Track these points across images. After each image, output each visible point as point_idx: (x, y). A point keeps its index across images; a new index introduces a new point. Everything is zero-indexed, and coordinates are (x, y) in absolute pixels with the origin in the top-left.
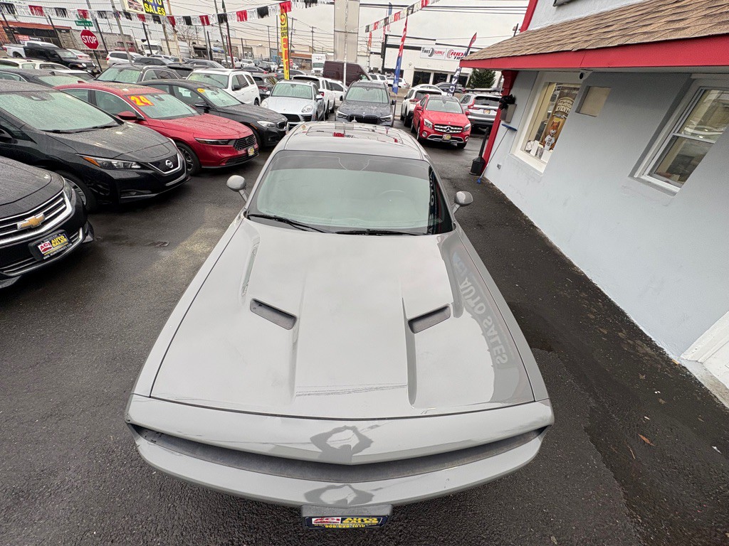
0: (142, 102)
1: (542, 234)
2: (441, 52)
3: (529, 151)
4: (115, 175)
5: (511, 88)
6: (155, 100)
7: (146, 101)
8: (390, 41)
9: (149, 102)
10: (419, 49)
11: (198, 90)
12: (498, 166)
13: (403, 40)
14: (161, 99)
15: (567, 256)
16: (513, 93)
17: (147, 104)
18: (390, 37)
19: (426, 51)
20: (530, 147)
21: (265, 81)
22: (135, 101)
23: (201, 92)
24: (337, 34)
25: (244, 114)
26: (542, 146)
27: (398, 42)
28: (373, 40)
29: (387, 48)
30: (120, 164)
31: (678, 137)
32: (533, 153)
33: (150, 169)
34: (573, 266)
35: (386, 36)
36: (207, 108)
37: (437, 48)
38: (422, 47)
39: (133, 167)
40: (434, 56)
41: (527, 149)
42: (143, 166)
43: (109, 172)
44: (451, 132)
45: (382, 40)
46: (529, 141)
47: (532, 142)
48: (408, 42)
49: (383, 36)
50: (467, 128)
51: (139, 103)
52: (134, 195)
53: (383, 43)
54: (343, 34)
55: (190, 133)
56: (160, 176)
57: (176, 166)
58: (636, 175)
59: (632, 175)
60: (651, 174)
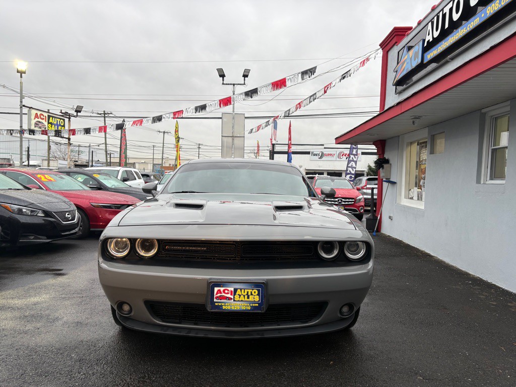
0: (46, 178)
1: (439, 259)
2: (331, 155)
3: (412, 198)
4: (22, 219)
5: (383, 153)
6: (58, 178)
7: (50, 178)
8: (277, 149)
9: (52, 179)
10: (308, 153)
11: (94, 175)
12: (390, 217)
13: (289, 147)
14: (62, 178)
15: (463, 270)
16: (386, 156)
17: (50, 180)
18: (277, 145)
19: (315, 155)
20: (411, 194)
21: (152, 177)
22: (41, 178)
23: (97, 177)
24: (225, 139)
25: (134, 192)
26: (420, 190)
27: (285, 149)
28: (260, 148)
29: (275, 155)
30: (28, 211)
31: (496, 149)
32: (415, 198)
33: (53, 218)
34: (470, 275)
35: (273, 145)
36: (100, 187)
37: (326, 151)
38: (311, 151)
39: (39, 215)
40: (324, 158)
41: (410, 197)
42: (47, 213)
43: (18, 217)
44: (343, 203)
45: (270, 148)
46: (410, 190)
47: (412, 190)
48: (294, 149)
49: (270, 145)
50: (360, 199)
51: (43, 179)
52: (32, 239)
53: (270, 151)
54: (231, 139)
55: (86, 199)
56: (59, 224)
57: (73, 219)
58: (482, 182)
59: (478, 181)
60: (491, 179)
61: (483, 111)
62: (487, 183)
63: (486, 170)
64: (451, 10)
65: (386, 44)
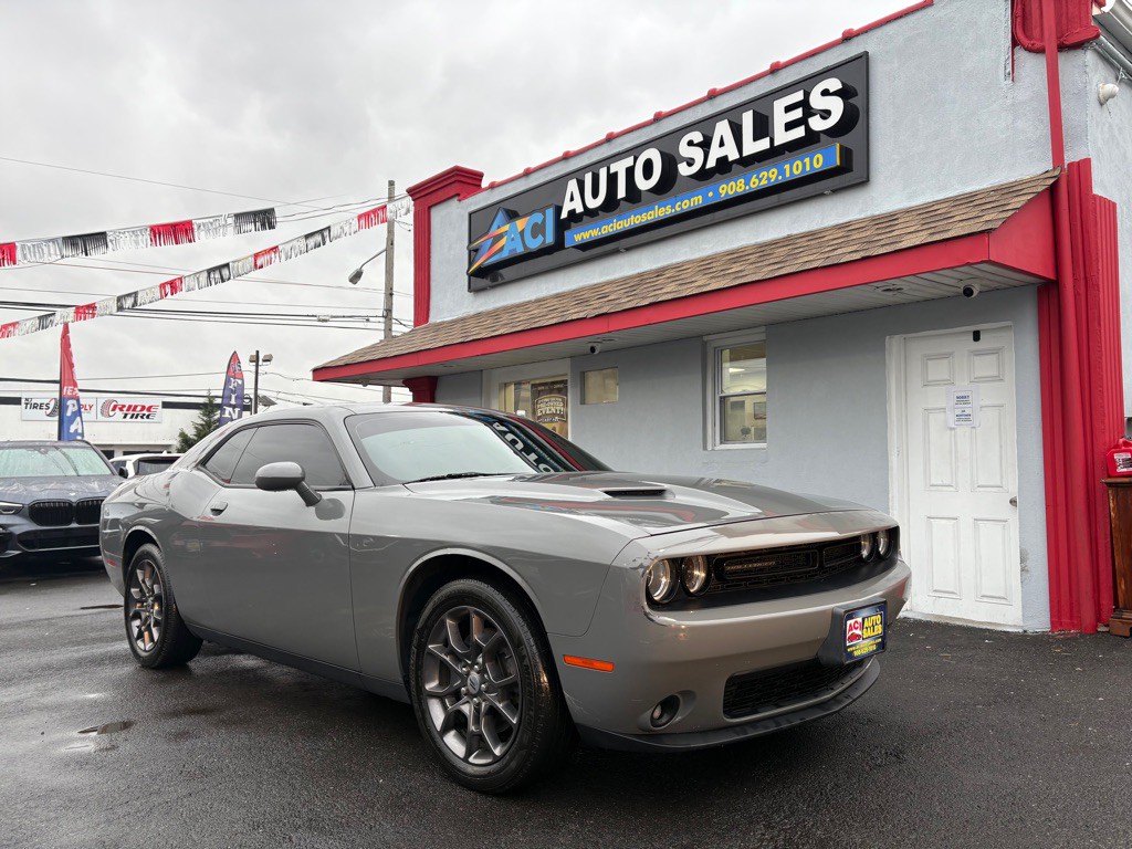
10: (17, 401)
31: (724, 398)
38: (24, 396)
58: (709, 448)
59: (705, 448)
60: (721, 443)
61: (705, 338)
62: (716, 448)
63: (713, 431)
64: (630, 172)
65: (427, 192)
